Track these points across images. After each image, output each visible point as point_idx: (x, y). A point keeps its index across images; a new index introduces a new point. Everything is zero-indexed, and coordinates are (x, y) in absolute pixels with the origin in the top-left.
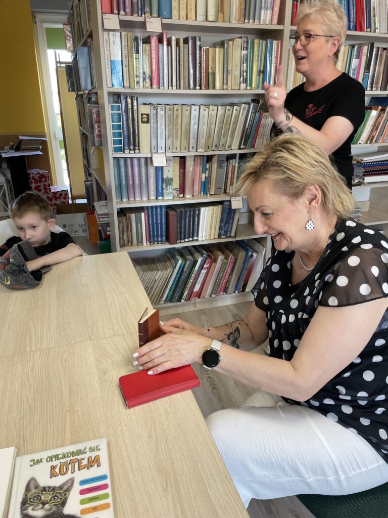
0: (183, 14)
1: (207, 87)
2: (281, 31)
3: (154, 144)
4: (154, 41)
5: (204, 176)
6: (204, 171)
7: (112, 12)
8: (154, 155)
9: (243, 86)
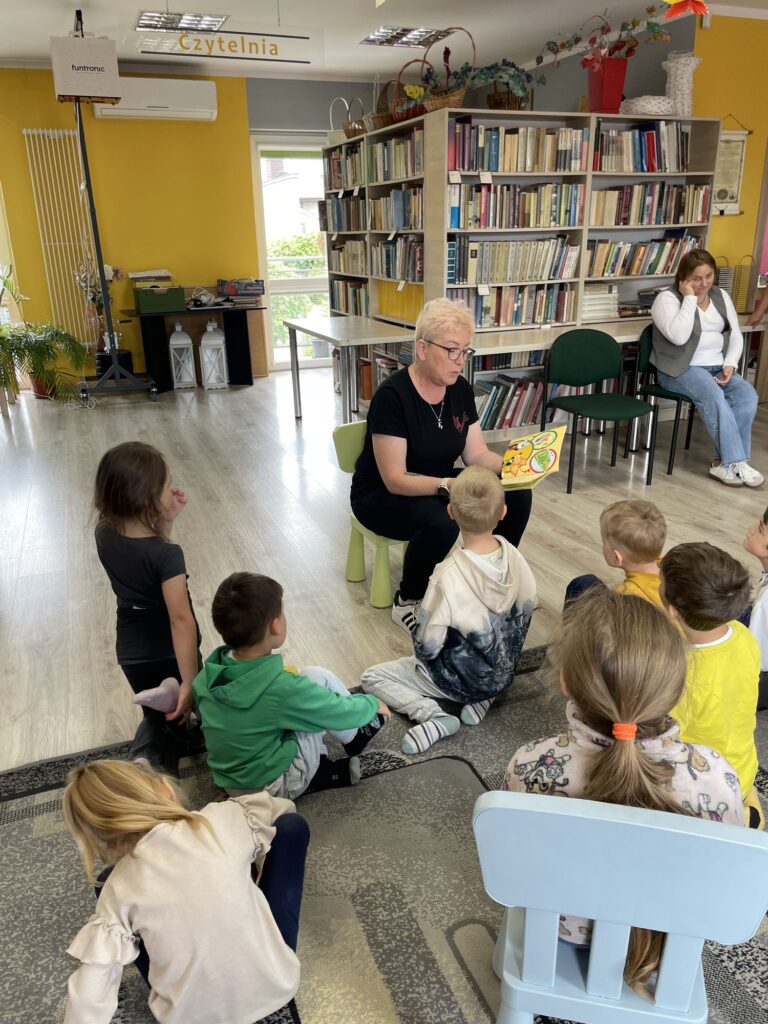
0: (507, 167)
1: (523, 227)
2: (584, 177)
3: (479, 276)
4: (484, 190)
5: (516, 305)
6: (516, 301)
7: (455, 170)
8: (479, 286)
9: (553, 223)
